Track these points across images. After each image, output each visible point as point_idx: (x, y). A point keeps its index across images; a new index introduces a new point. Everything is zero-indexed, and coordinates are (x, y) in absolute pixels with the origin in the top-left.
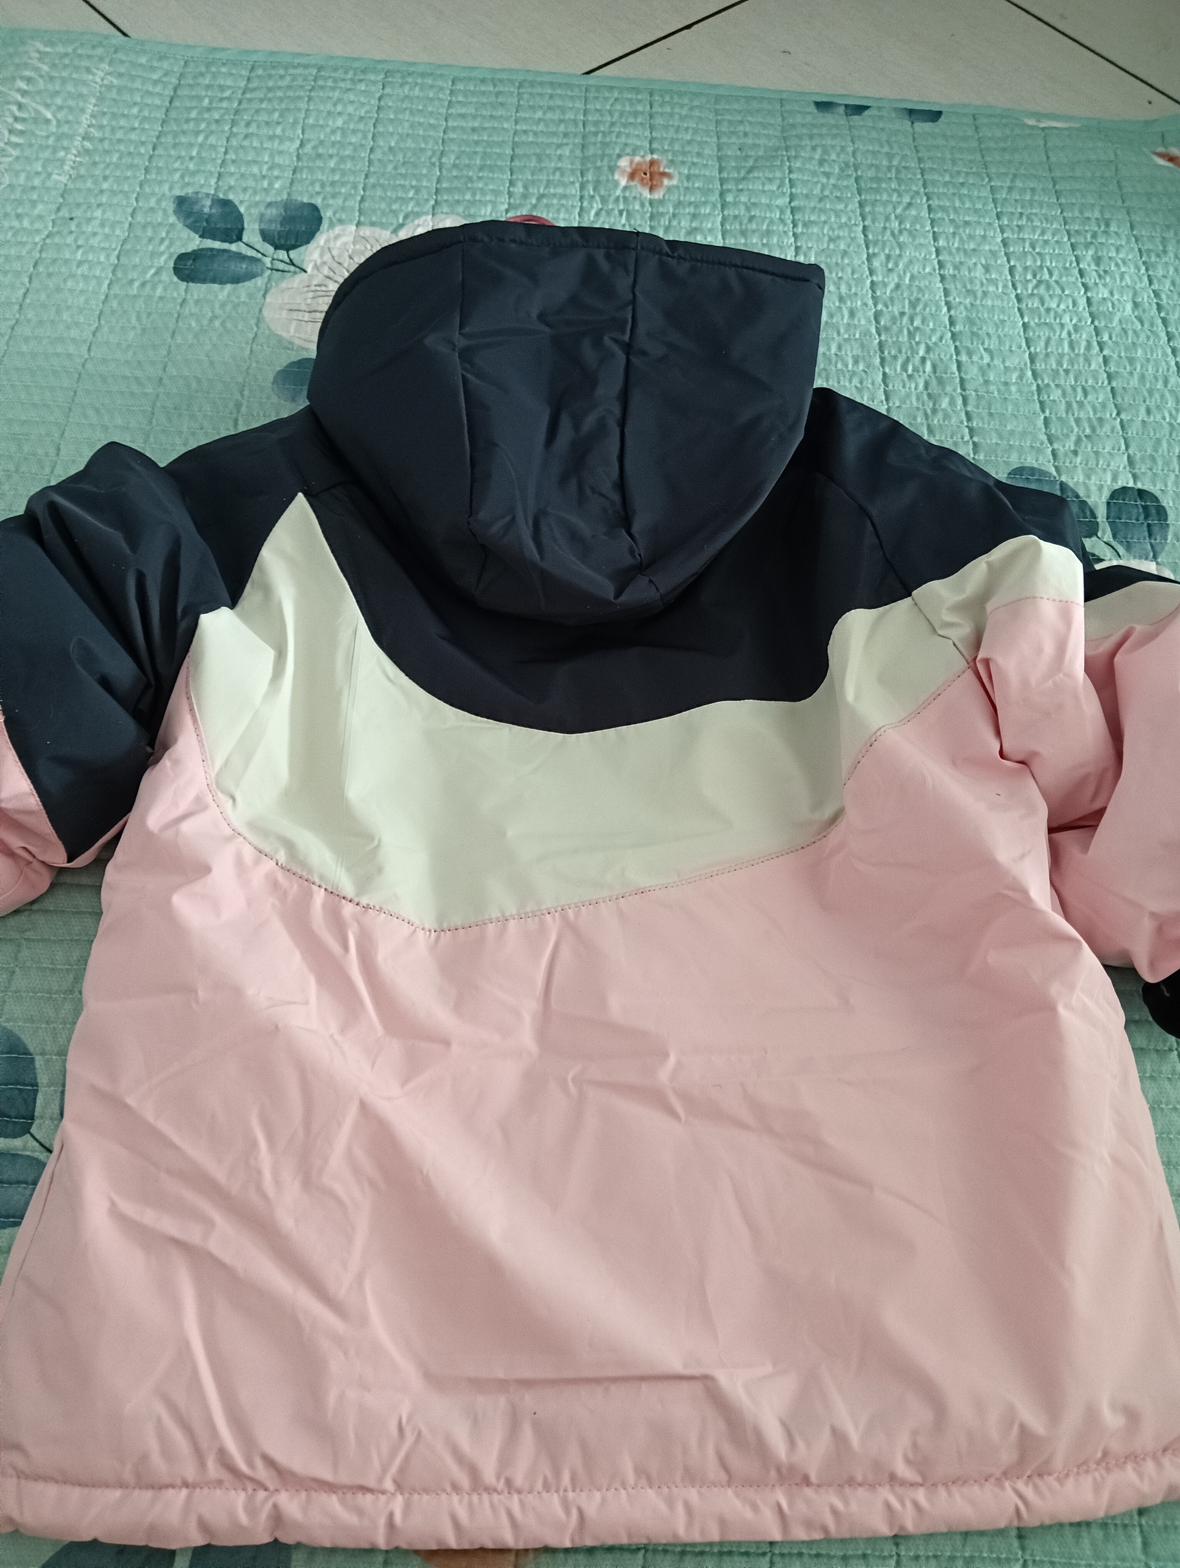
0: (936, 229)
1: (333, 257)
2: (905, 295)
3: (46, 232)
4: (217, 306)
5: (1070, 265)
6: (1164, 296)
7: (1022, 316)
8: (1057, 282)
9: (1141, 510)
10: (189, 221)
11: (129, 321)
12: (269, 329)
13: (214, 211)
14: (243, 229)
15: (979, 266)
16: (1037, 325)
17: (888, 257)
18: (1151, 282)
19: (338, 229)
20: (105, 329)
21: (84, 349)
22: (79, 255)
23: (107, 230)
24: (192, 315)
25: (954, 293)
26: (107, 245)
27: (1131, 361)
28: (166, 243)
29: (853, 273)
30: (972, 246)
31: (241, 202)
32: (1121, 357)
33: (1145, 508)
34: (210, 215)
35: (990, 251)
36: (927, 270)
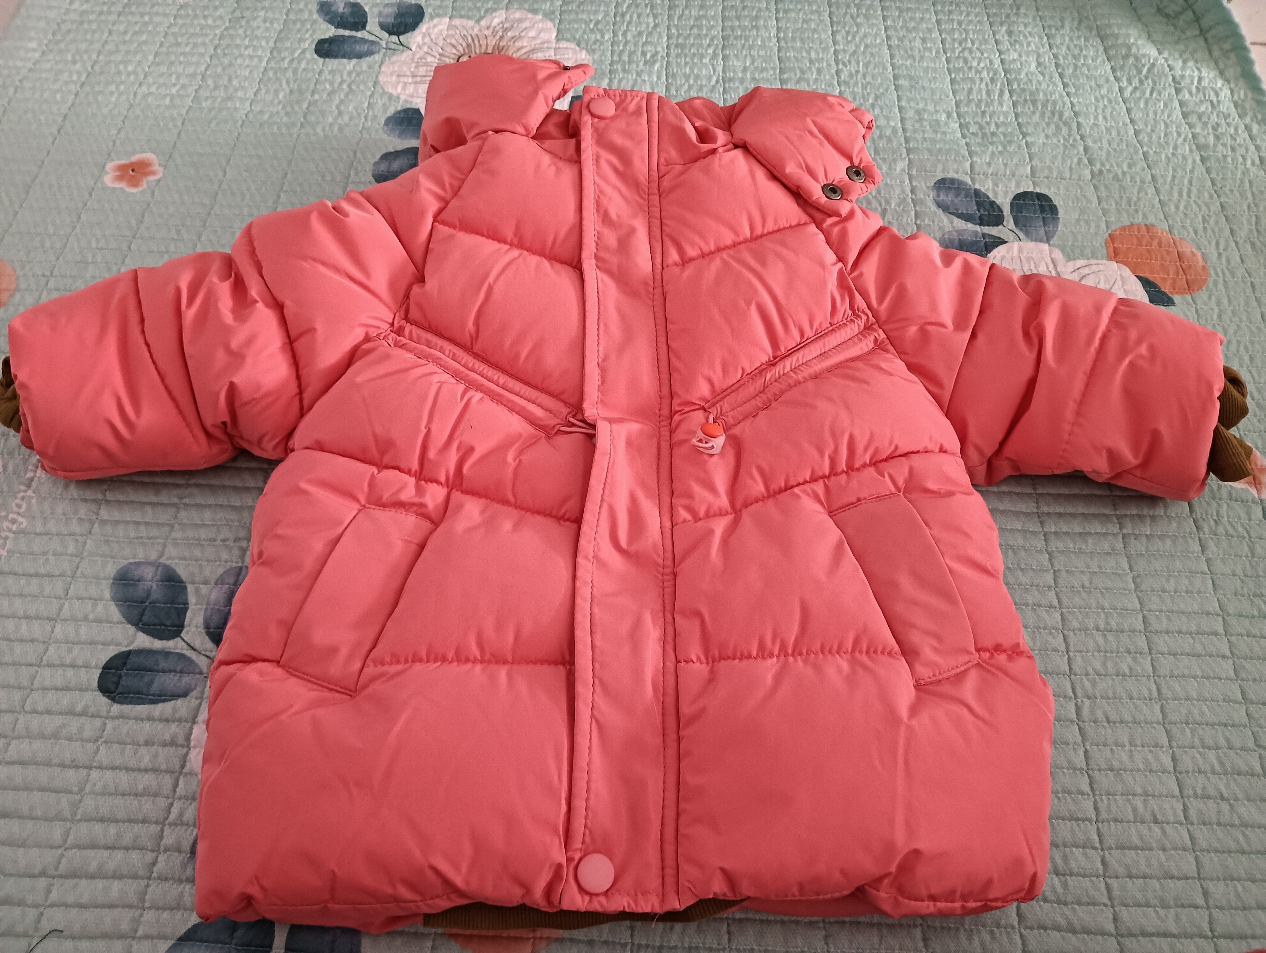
0: (885, 13)
1: (431, 40)
2: (860, 58)
3: (224, 27)
4: (345, 73)
5: (989, 36)
6: (1061, 57)
7: (950, 74)
8: (977, 48)
9: (1038, 207)
10: (327, 18)
11: (281, 85)
12: (383, 89)
13: (346, 10)
14: (367, 22)
15: (918, 38)
16: (963, 79)
17: (848, 33)
18: (1051, 48)
19: (436, 21)
20: (263, 91)
21: (248, 104)
22: (247, 42)
23: (268, 25)
24: (326, 80)
25: (898, 56)
26: (267, 34)
27: (1034, 102)
28: (310, 32)
29: (820, 44)
30: (913, 24)
31: (366, 4)
32: (1026, 100)
33: (1041, 206)
34: (343, 13)
35: (927, 28)
36: (878, 41)
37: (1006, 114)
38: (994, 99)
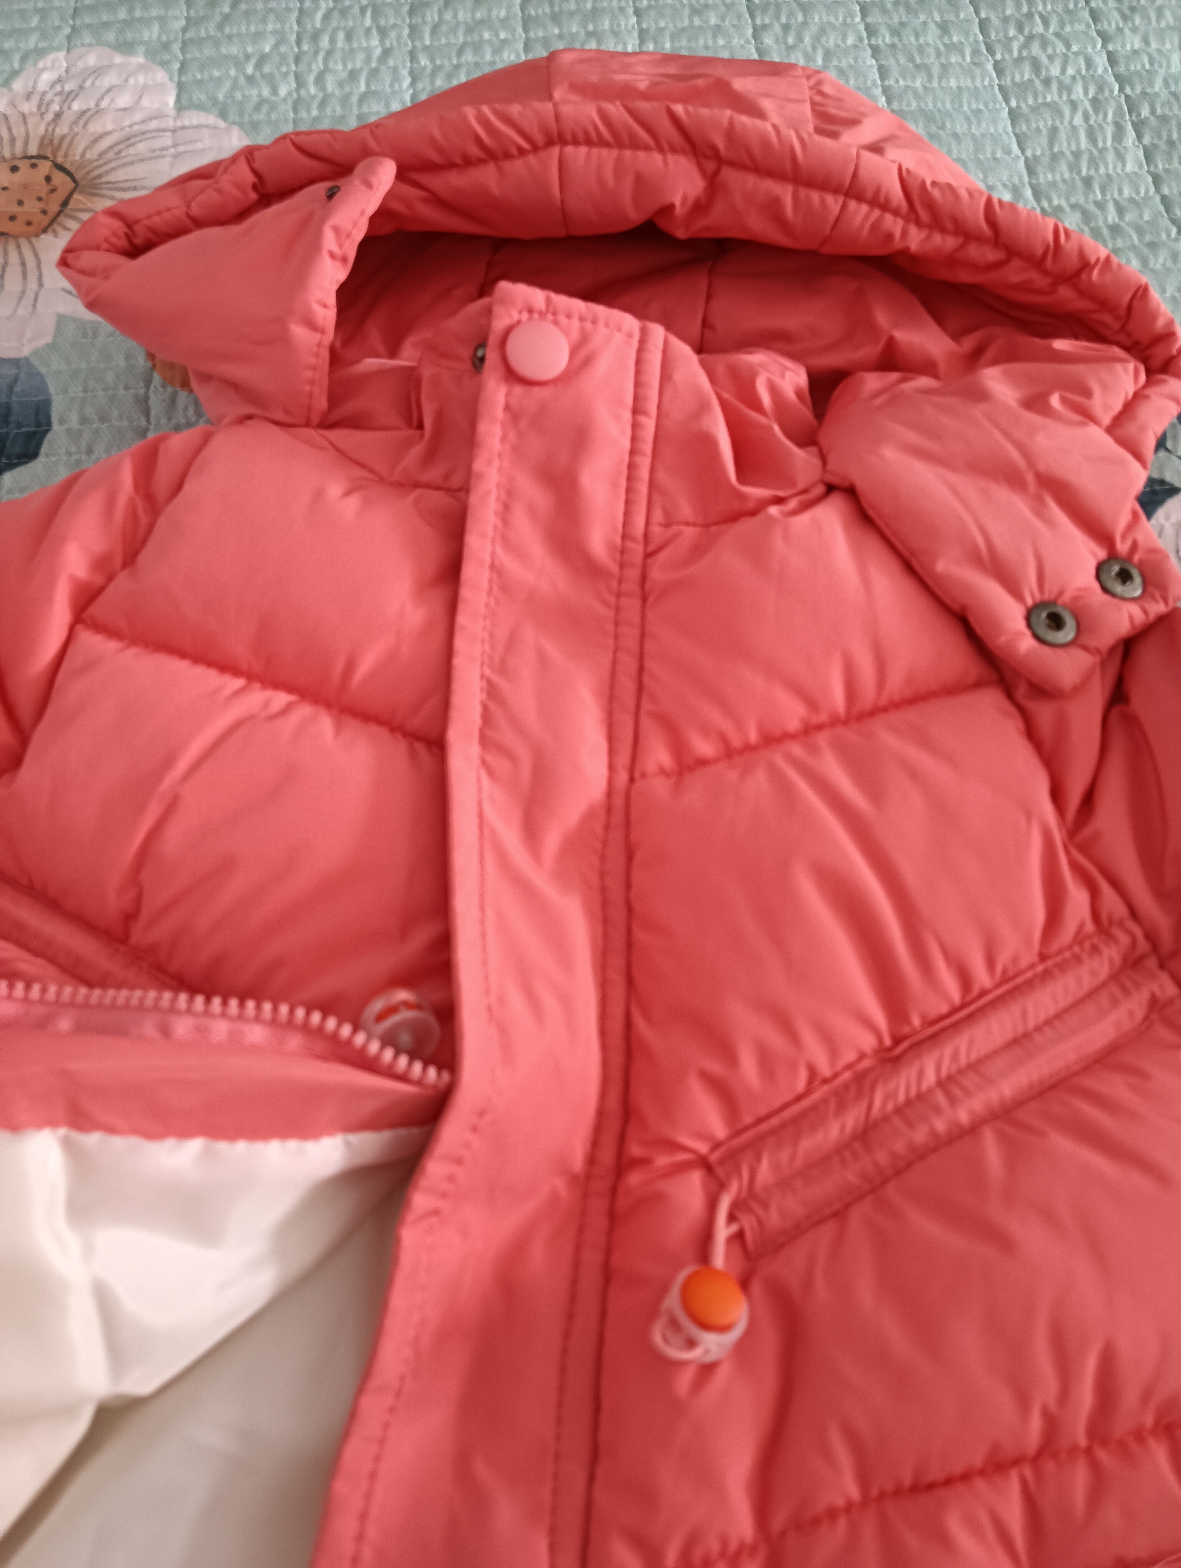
37: (1134, 180)
38: (1105, 149)
